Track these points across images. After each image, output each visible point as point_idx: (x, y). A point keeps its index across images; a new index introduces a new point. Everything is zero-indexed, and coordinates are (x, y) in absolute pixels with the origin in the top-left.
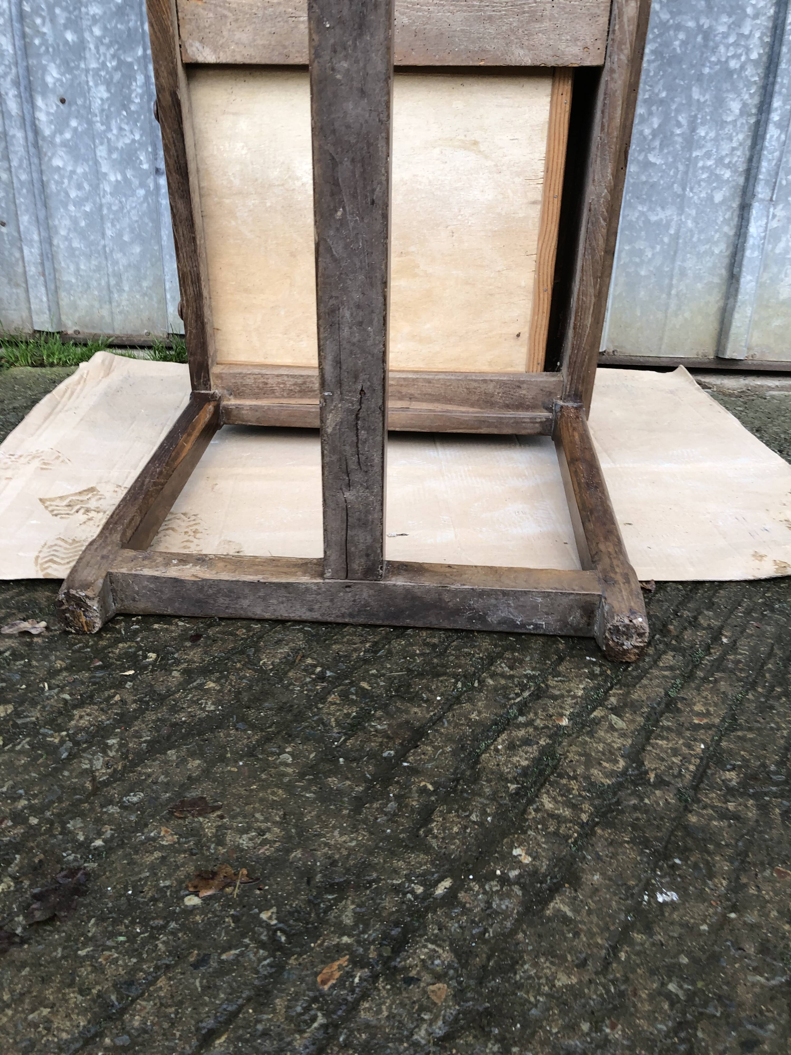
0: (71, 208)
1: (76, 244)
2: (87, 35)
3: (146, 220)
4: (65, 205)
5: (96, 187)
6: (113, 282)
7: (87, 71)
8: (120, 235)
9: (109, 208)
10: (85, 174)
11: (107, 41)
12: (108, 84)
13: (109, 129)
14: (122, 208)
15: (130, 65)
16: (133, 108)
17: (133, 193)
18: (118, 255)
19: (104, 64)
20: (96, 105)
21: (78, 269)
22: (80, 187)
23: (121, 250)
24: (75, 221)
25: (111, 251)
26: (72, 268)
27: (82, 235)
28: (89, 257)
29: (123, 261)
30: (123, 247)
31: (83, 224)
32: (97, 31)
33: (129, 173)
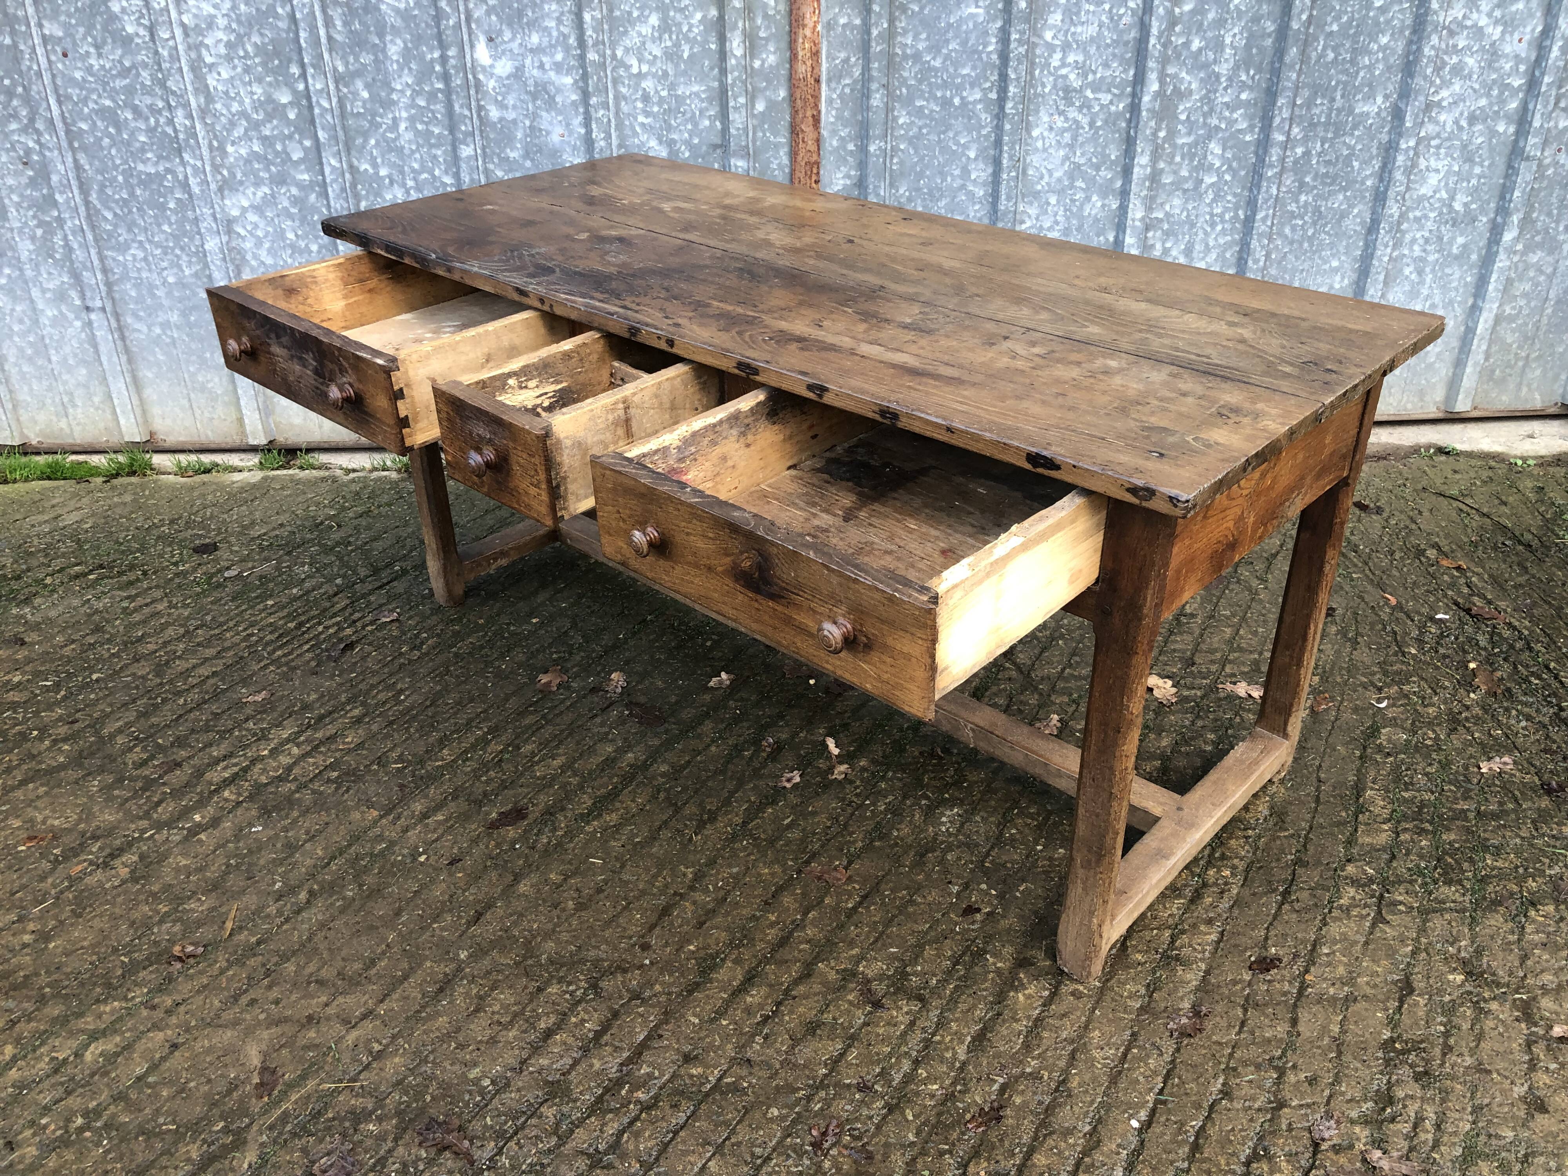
0: (16, 339)
1: (25, 369)
2: (6, 201)
3: (86, 346)
4: (11, 337)
5: (36, 322)
6: (66, 399)
7: (12, 230)
8: (65, 359)
9: (51, 338)
10: (24, 312)
11: (25, 205)
12: (33, 238)
13: (40, 274)
14: (63, 337)
15: (49, 224)
16: (58, 256)
17: (71, 325)
18: (65, 377)
19: (26, 223)
20: (24, 255)
21: (31, 389)
22: (21, 321)
23: (69, 372)
24: (21, 350)
25: (60, 374)
26: (26, 388)
27: (30, 360)
28: (40, 379)
29: (73, 381)
30: (70, 370)
31: (29, 352)
32: (15, 198)
33: (64, 308)
